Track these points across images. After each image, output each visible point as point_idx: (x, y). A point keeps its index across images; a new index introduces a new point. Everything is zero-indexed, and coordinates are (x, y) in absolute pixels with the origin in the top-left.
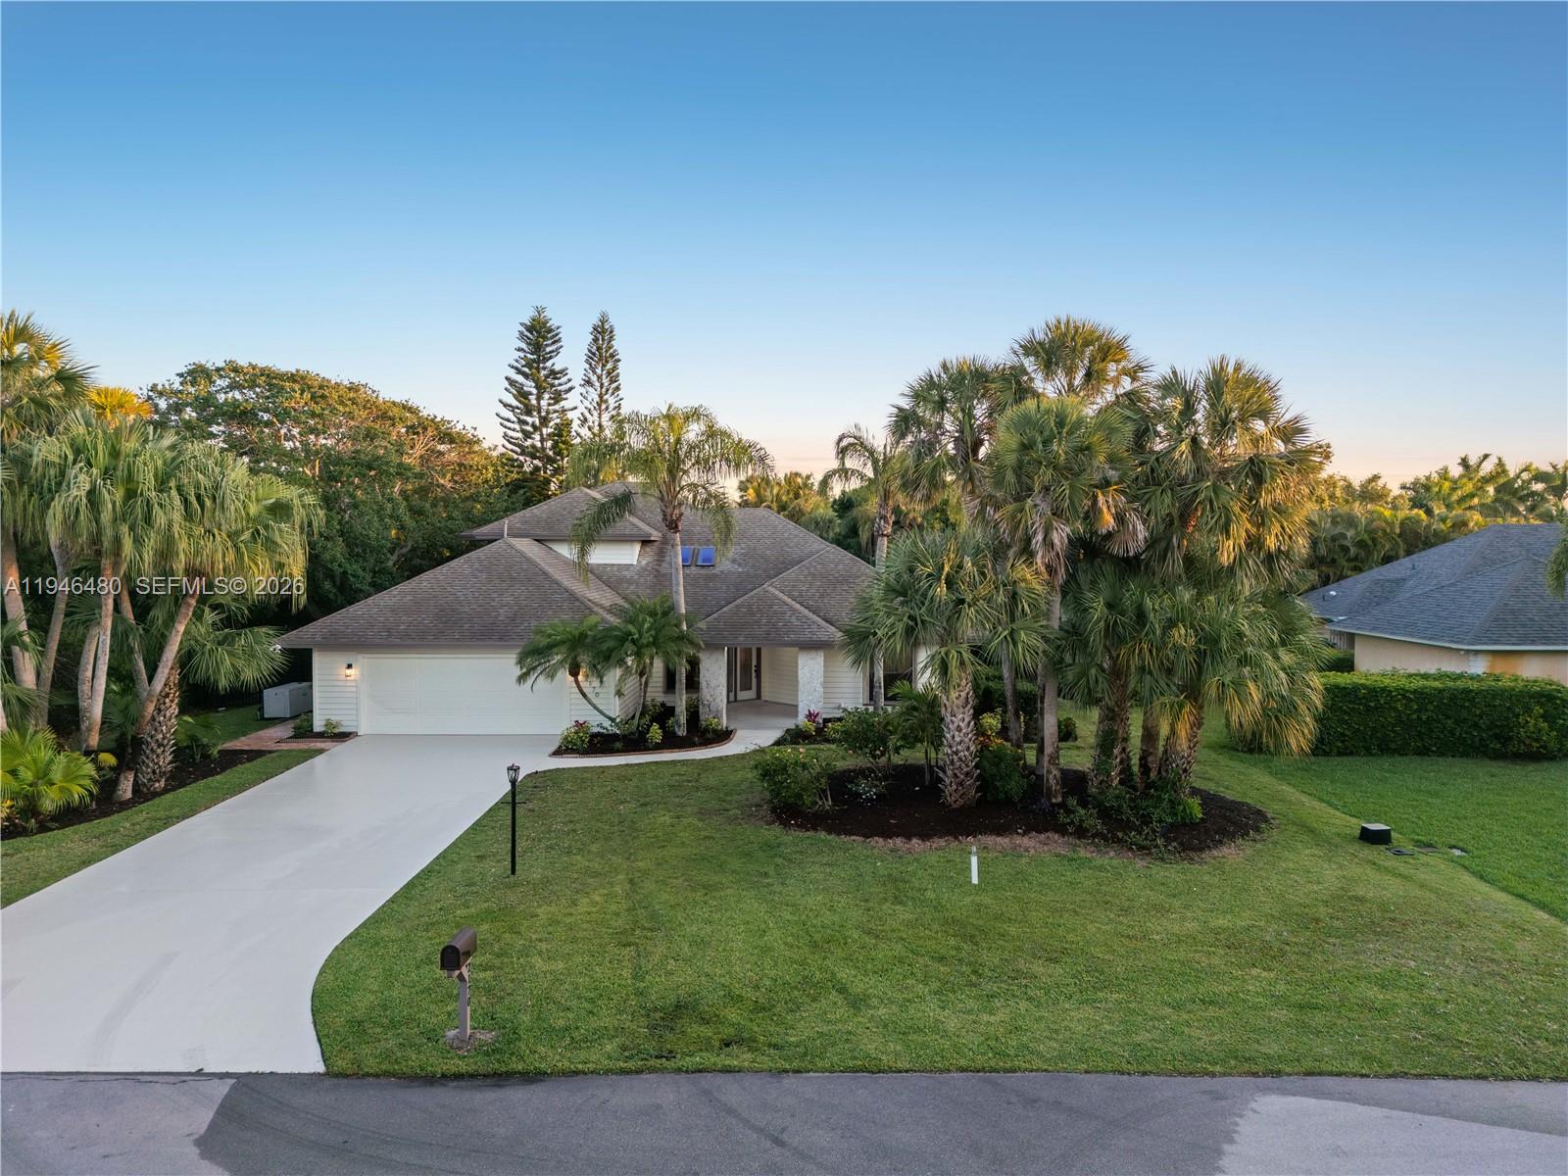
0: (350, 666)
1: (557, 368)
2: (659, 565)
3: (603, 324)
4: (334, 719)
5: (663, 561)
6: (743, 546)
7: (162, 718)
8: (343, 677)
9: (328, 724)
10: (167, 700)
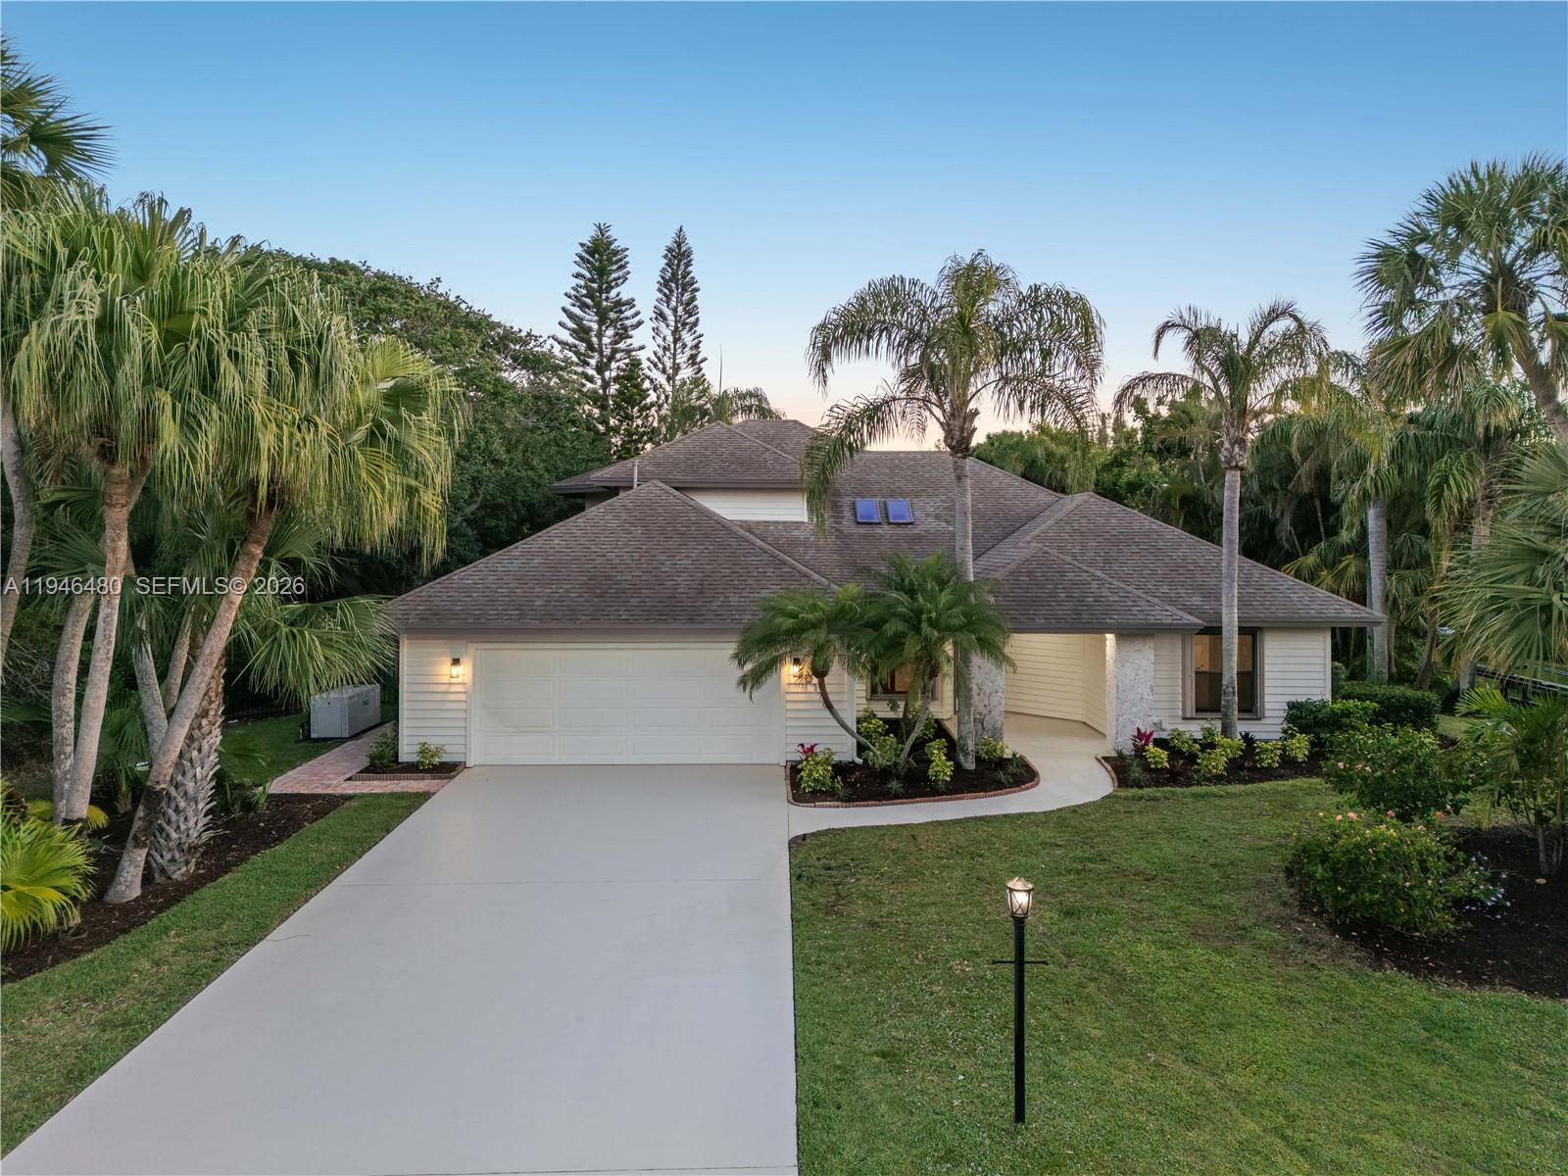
0: (456, 662)
1: (625, 297)
2: (840, 523)
3: (679, 246)
4: (433, 742)
5: (843, 518)
6: (943, 498)
7: (195, 753)
8: (446, 679)
9: (424, 751)
10: (204, 722)
